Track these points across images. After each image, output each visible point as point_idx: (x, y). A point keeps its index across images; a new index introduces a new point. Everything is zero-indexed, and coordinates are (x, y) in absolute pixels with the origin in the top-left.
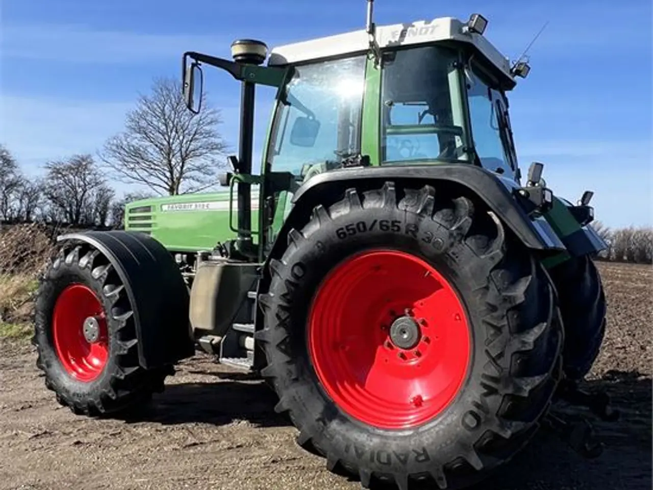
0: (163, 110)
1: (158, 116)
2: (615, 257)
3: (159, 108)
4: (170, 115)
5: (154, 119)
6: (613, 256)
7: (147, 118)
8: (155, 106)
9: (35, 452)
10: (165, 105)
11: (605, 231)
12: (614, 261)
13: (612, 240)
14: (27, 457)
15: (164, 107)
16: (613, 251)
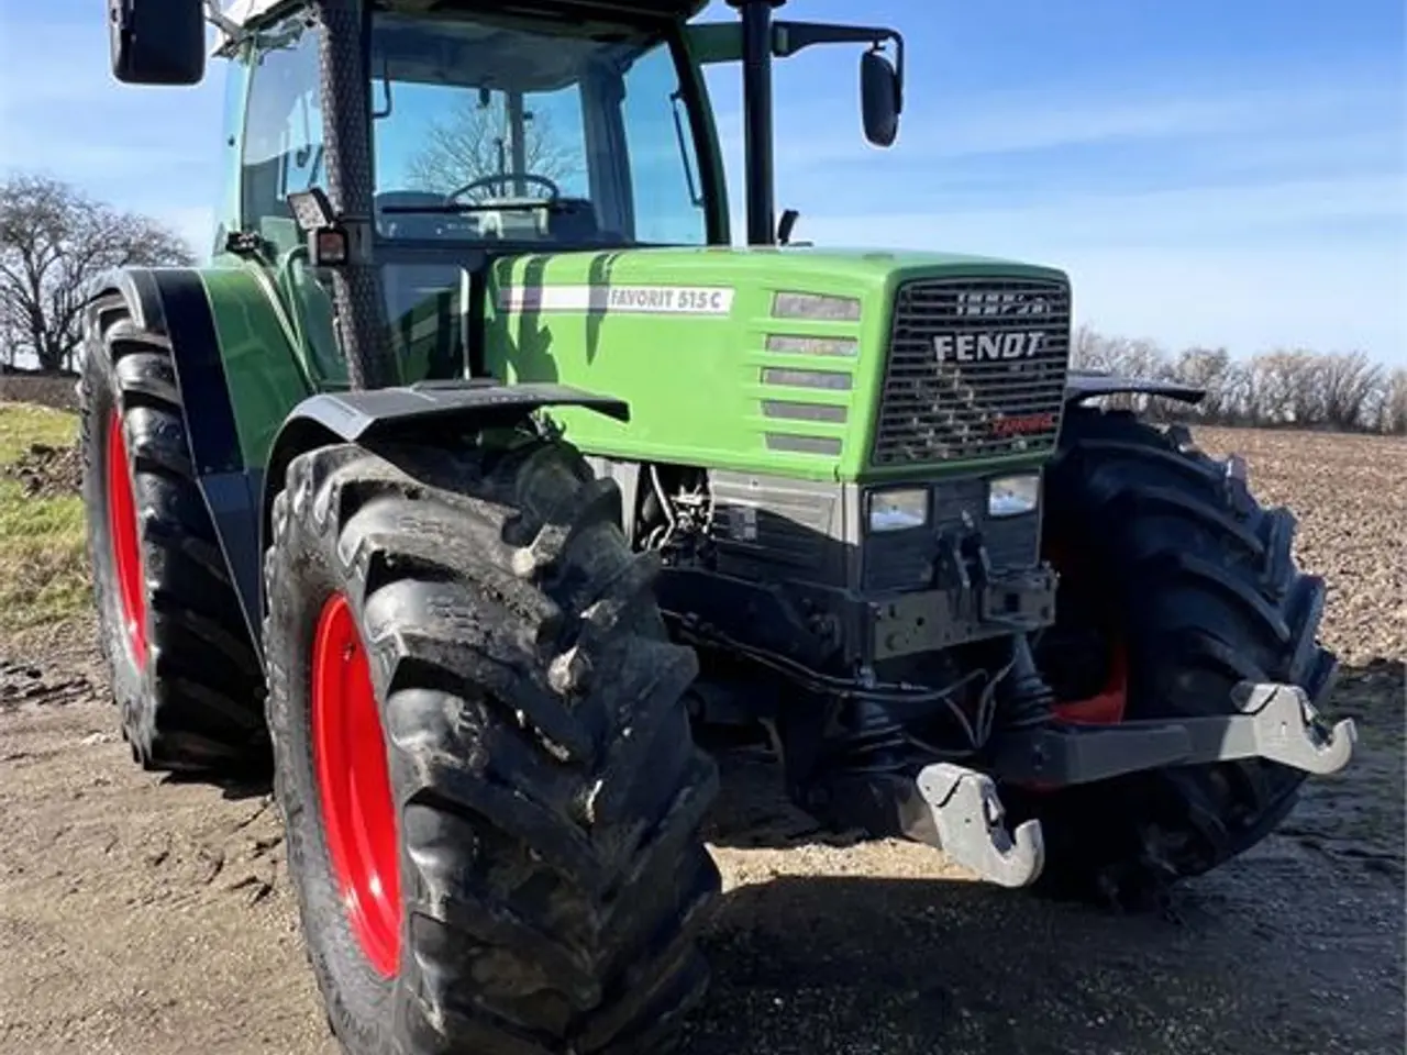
0: (475, 152)
1: (466, 163)
2: (1391, 427)
3: (469, 148)
4: (490, 160)
5: (459, 169)
6: (1390, 423)
7: (447, 169)
8: (460, 144)
9: (150, 906)
10: (478, 142)
11: (1373, 372)
12: (1389, 433)
13: (1386, 391)
14: (128, 922)
15: (477, 147)
16: (1388, 411)
